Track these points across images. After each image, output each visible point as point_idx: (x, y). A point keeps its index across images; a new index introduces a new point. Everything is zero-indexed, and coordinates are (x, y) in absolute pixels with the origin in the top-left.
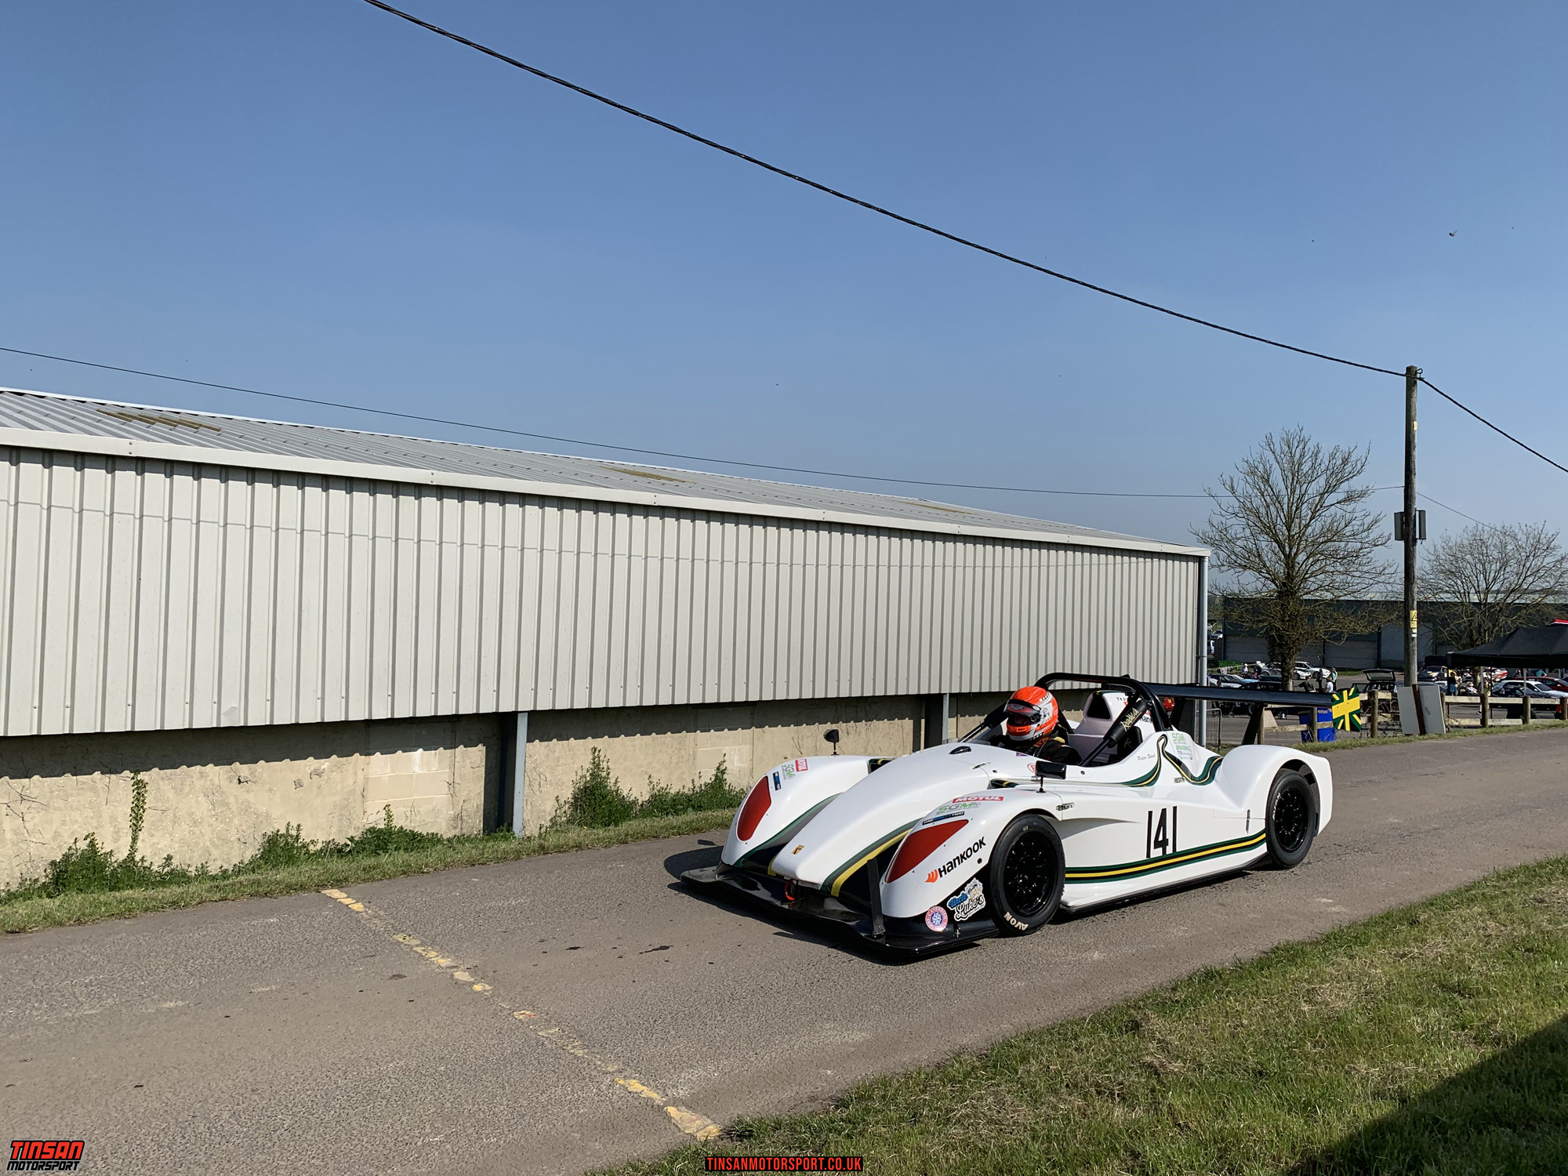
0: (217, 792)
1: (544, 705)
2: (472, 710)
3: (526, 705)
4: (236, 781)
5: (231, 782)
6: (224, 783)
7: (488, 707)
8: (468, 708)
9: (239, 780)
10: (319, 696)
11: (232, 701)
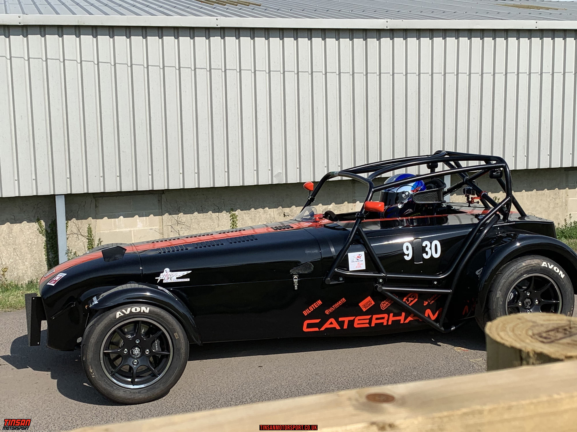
0: (273, 221)
4: (282, 215)
5: (280, 215)
6: (276, 216)
9: (284, 214)
11: (278, 169)
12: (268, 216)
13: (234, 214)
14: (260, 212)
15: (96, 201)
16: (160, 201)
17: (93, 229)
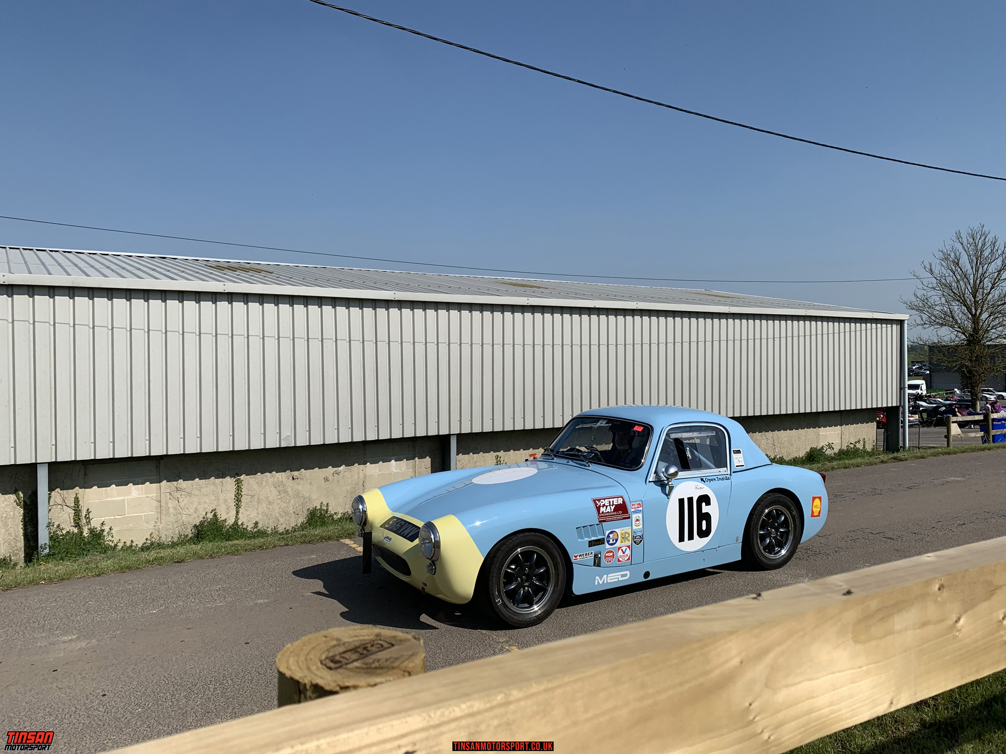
0: (281, 485)
1: (466, 430)
2: (423, 434)
3: (455, 430)
4: (291, 478)
5: (288, 479)
6: (285, 480)
7: (433, 432)
8: (421, 433)
9: (293, 478)
10: (336, 428)
11: (287, 432)
12: (276, 479)
13: (240, 479)
14: (267, 477)
15: (85, 468)
16: (158, 467)
17: (80, 499)
